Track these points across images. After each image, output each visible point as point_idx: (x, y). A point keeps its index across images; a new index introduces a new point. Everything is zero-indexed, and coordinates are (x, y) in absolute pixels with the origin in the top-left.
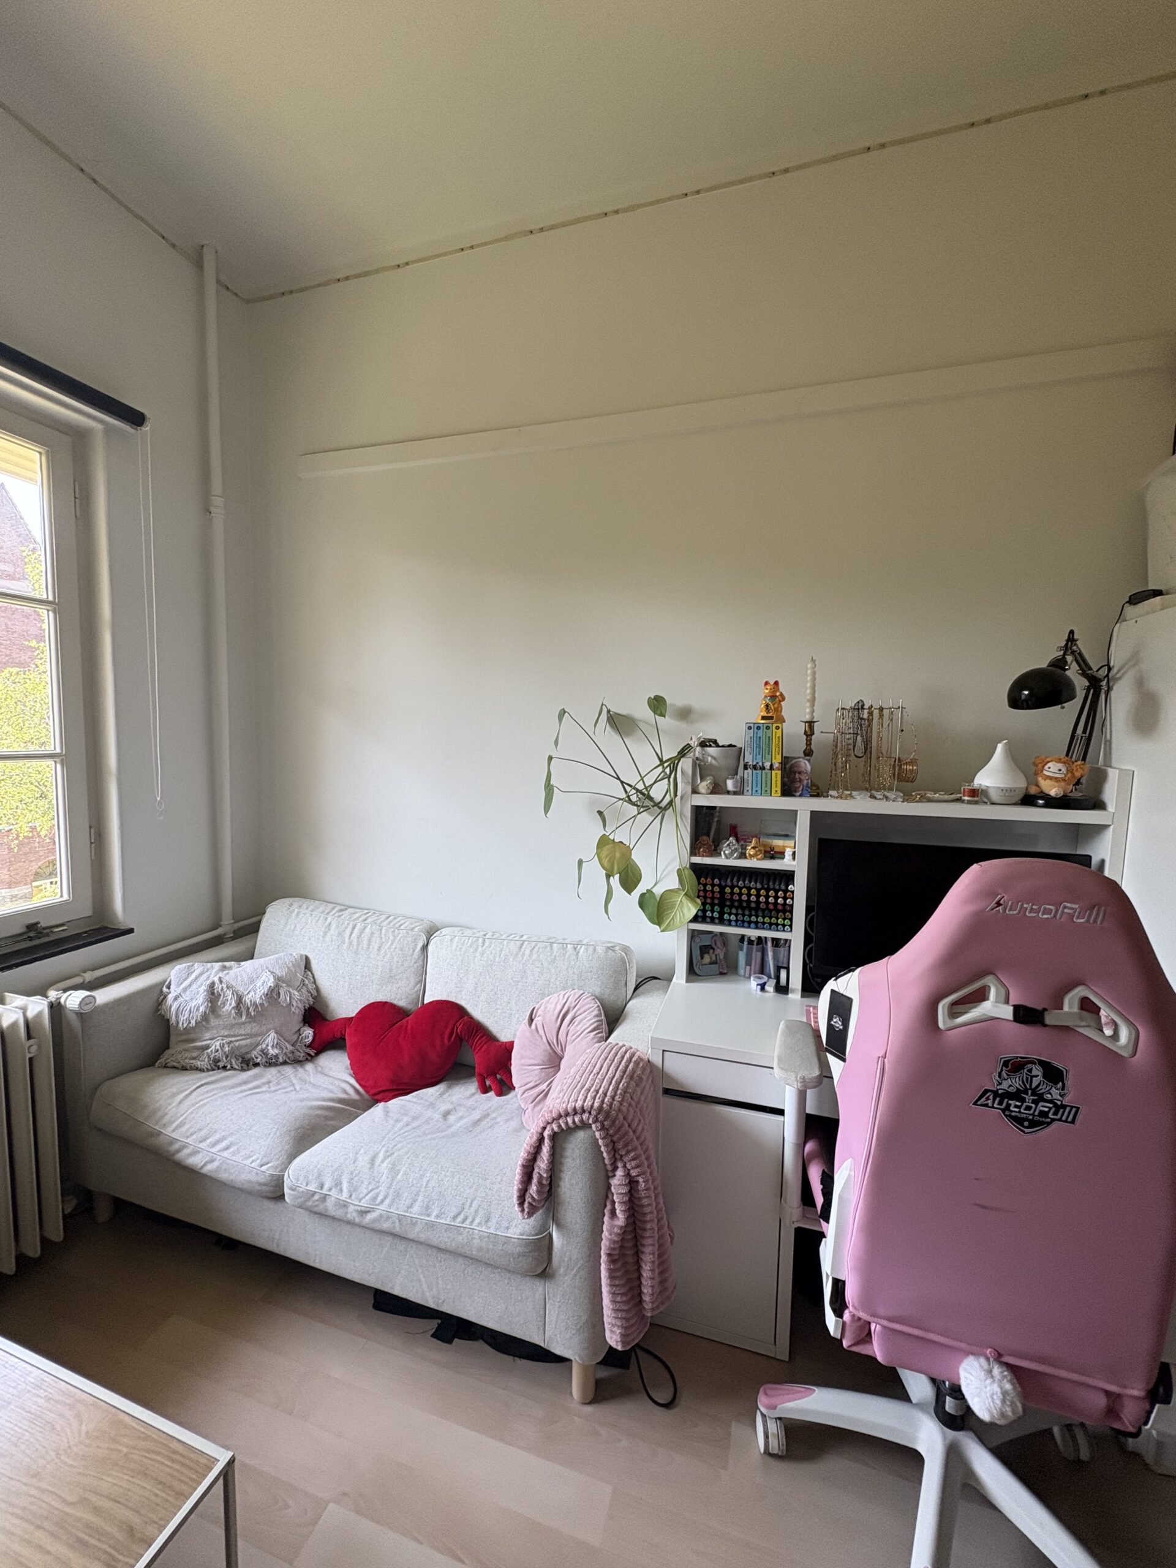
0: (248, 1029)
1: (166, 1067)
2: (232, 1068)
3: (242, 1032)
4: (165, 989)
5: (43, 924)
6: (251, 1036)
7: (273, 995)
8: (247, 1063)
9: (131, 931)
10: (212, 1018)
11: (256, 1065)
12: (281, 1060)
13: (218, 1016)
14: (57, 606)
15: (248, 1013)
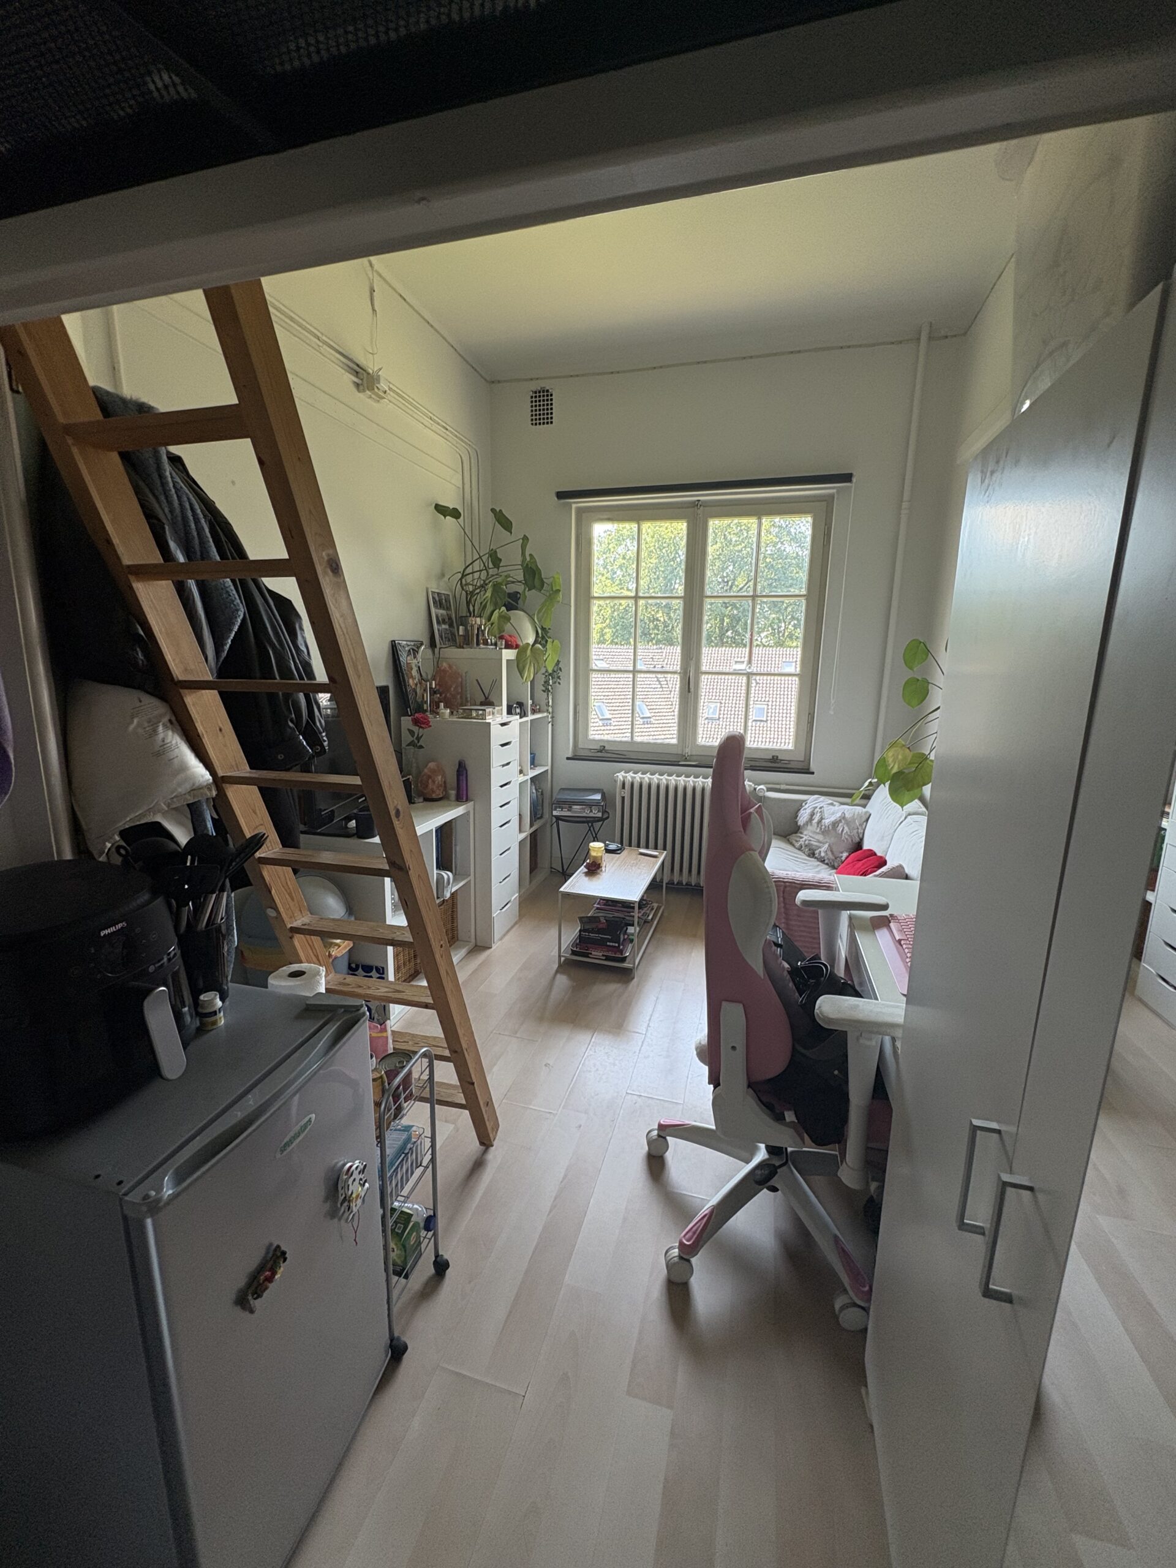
0: (820, 837)
1: (788, 840)
2: (804, 853)
3: (816, 837)
4: (804, 804)
5: (779, 758)
6: (819, 841)
7: (835, 824)
8: (812, 855)
9: (813, 773)
10: (809, 824)
11: (816, 858)
12: (826, 862)
13: (811, 825)
14: (808, 597)
15: (821, 829)
